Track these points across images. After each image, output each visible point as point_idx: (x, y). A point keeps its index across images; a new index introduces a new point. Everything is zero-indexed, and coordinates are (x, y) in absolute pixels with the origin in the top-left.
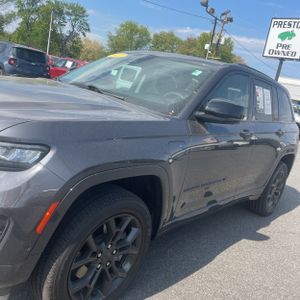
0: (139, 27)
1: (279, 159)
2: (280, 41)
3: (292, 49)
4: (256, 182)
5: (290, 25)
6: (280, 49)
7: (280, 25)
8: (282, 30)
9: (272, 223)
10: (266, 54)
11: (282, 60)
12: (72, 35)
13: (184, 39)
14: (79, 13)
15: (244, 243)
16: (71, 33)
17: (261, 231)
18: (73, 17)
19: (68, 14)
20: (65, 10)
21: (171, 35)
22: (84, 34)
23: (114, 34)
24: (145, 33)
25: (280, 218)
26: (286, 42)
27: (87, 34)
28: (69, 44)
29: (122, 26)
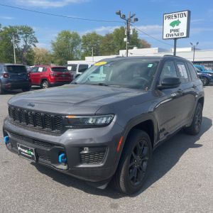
0: (71, 33)
1: (197, 101)
2: (171, 28)
3: (180, 31)
4: (188, 116)
5: (176, 16)
6: (173, 32)
7: (169, 17)
8: (172, 21)
9: (201, 138)
10: (165, 37)
11: (175, 39)
12: (26, 47)
13: (104, 35)
14: (27, 31)
15: (191, 150)
16: (25, 46)
17: (197, 143)
18: (24, 35)
19: (20, 33)
20: (18, 31)
21: (94, 34)
22: (34, 46)
23: (55, 41)
24: (76, 36)
25: (204, 134)
26: (176, 27)
27: (36, 44)
28: (25, 54)
29: (59, 34)
